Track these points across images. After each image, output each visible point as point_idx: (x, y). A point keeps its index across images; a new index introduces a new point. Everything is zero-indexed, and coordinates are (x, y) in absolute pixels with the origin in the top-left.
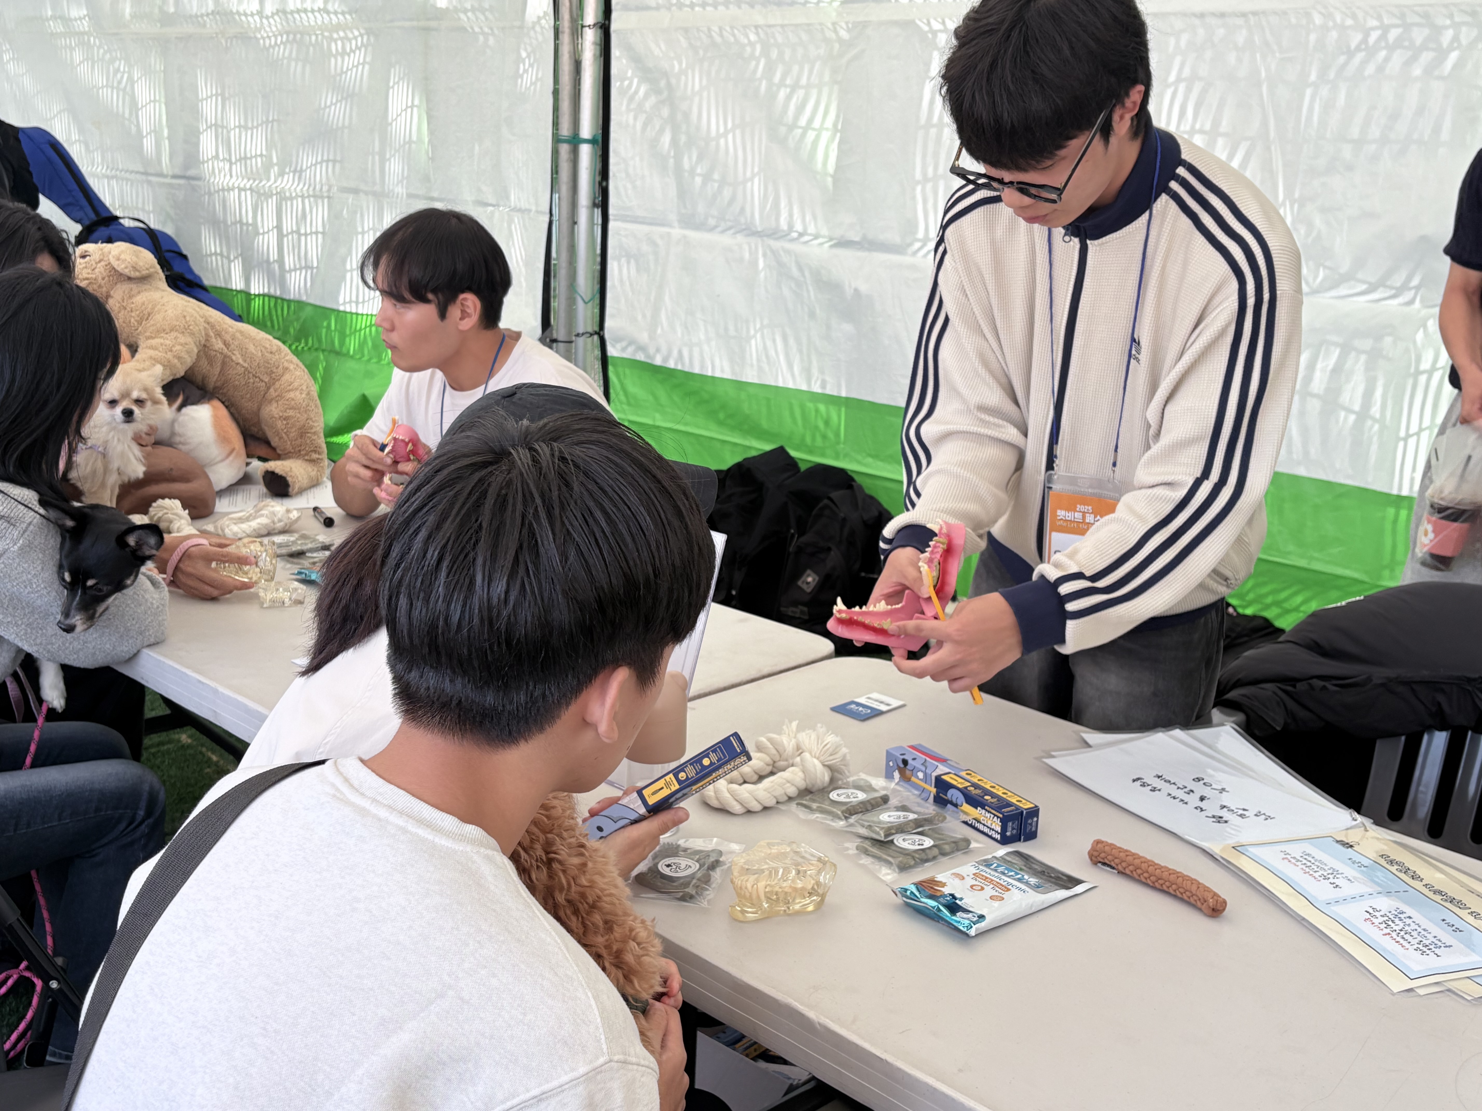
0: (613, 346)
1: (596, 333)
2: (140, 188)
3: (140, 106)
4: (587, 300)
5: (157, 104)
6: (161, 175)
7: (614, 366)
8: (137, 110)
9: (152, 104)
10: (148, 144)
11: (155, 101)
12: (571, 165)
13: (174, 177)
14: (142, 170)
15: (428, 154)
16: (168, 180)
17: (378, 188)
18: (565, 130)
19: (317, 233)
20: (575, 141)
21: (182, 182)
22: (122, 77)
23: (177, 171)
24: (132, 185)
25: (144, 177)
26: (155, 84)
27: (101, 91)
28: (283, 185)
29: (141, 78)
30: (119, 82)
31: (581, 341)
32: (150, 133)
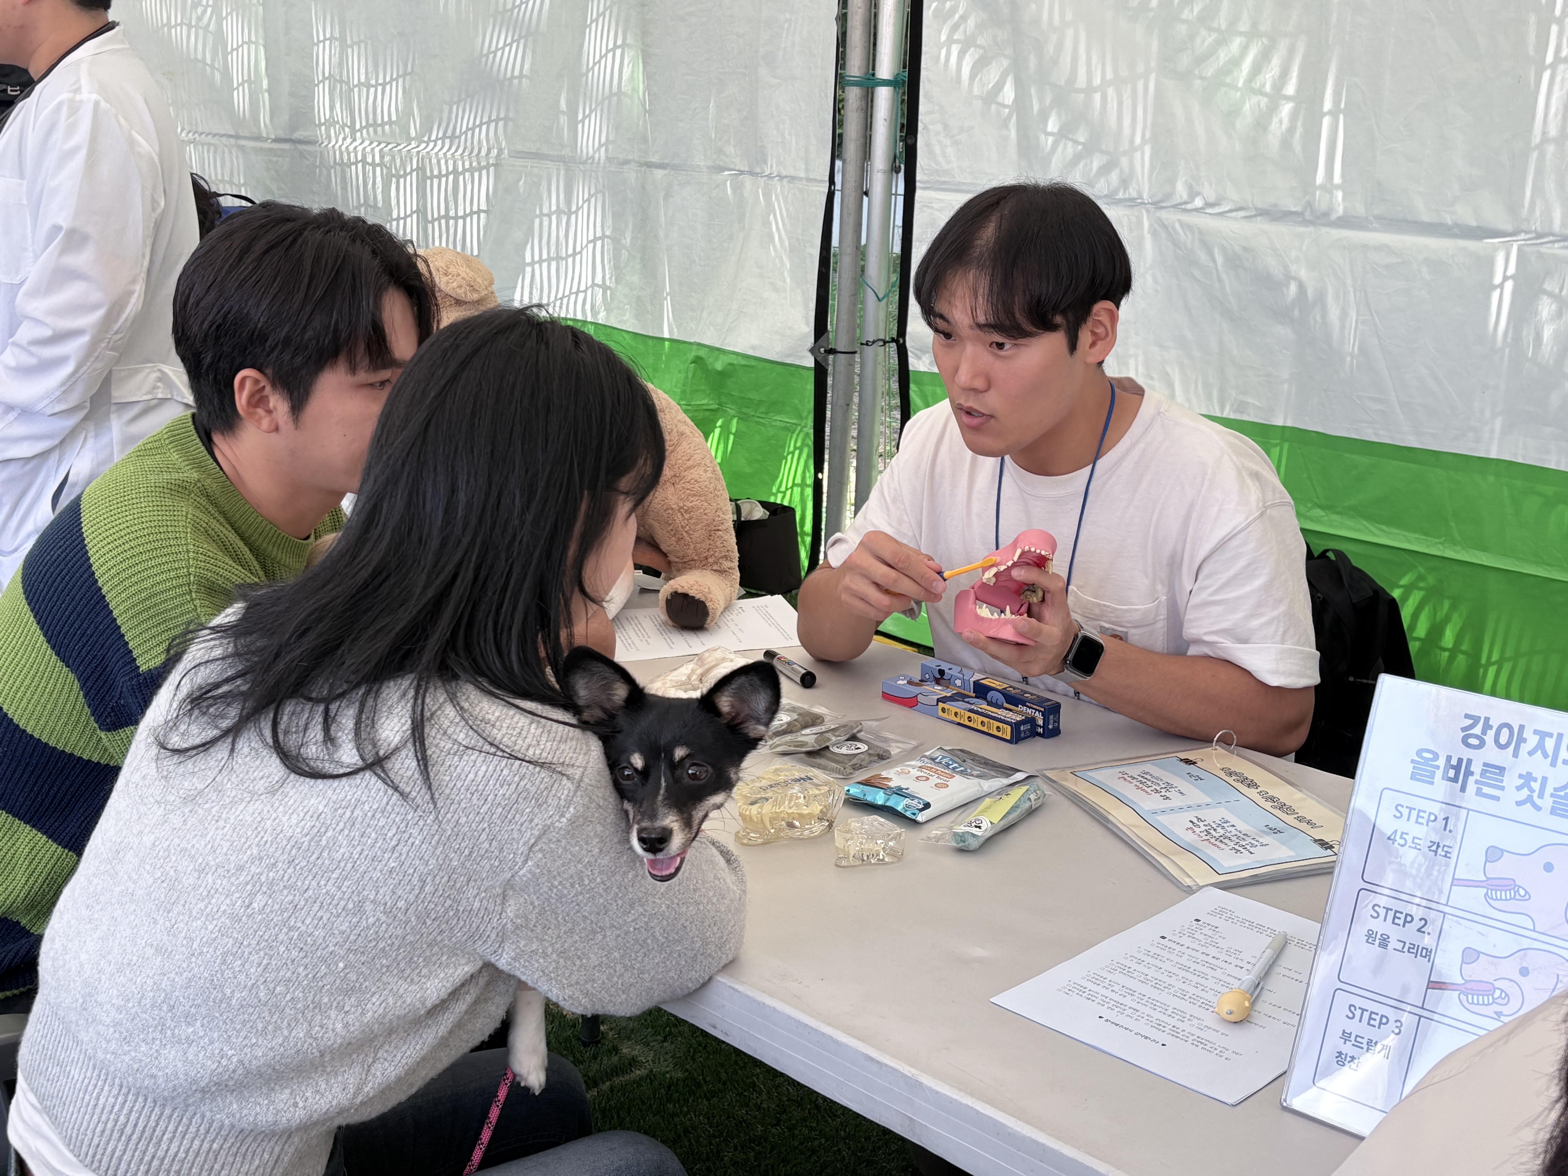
0: (919, 358)
1: (893, 340)
2: (227, 156)
3: (229, 49)
4: (880, 297)
5: (253, 47)
6: (258, 138)
7: (917, 383)
8: (225, 54)
9: (245, 46)
10: (240, 99)
11: (249, 42)
12: (862, 115)
13: (277, 140)
14: (233, 133)
15: (644, 106)
16: (267, 145)
17: (566, 152)
18: (855, 67)
19: (479, 212)
20: (869, 83)
21: (286, 146)
22: (204, 12)
23: (281, 134)
24: (215, 152)
25: (232, 141)
26: (249, 21)
27: (173, 30)
28: (428, 149)
29: (231, 13)
30: (200, 19)
31: (869, 351)
32: (242, 84)
